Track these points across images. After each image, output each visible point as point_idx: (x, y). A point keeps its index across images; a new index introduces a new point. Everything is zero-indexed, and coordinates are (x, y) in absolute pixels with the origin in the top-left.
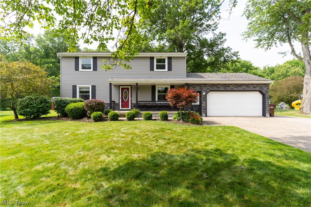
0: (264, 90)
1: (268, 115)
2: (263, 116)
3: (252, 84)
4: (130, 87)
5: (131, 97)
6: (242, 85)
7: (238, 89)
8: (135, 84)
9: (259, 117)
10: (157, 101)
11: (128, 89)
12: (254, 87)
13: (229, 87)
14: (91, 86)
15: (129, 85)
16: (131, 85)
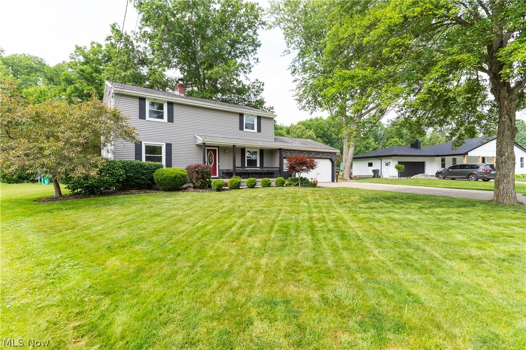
0: (334, 158)
1: (335, 181)
2: (332, 181)
3: (326, 153)
4: (217, 149)
5: (219, 162)
6: (320, 152)
7: (317, 157)
8: (232, 146)
9: (330, 182)
10: (246, 167)
11: (214, 151)
12: (328, 155)
13: (311, 154)
14: (164, 144)
15: (216, 145)
16: (218, 145)
